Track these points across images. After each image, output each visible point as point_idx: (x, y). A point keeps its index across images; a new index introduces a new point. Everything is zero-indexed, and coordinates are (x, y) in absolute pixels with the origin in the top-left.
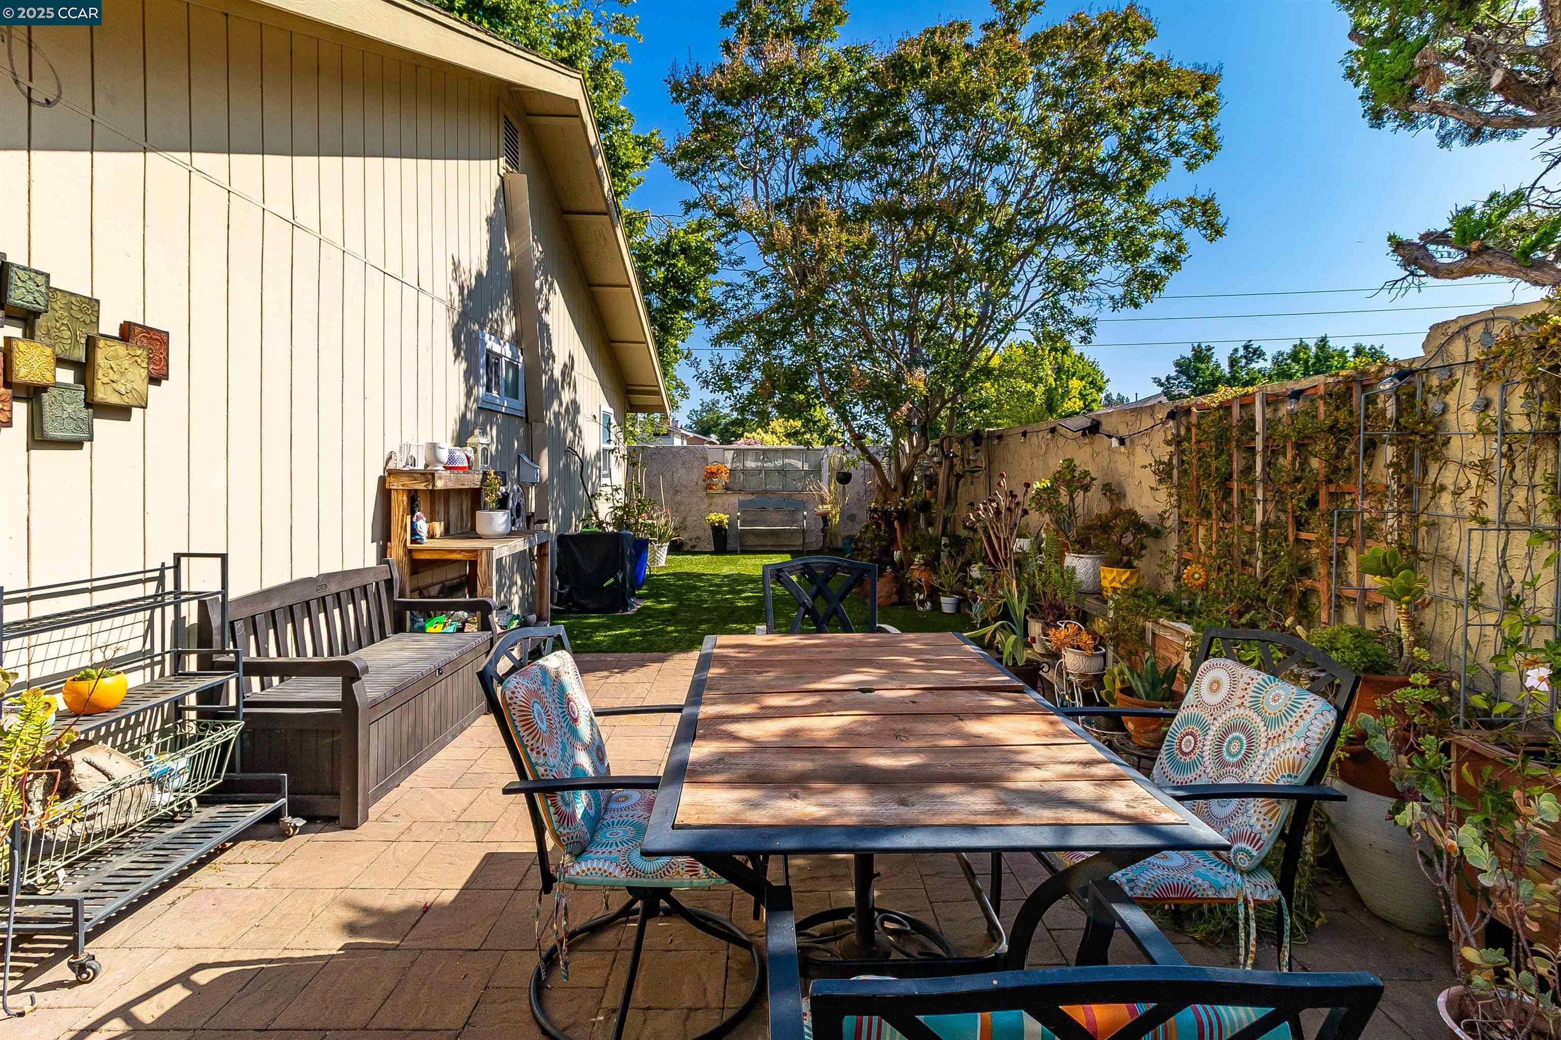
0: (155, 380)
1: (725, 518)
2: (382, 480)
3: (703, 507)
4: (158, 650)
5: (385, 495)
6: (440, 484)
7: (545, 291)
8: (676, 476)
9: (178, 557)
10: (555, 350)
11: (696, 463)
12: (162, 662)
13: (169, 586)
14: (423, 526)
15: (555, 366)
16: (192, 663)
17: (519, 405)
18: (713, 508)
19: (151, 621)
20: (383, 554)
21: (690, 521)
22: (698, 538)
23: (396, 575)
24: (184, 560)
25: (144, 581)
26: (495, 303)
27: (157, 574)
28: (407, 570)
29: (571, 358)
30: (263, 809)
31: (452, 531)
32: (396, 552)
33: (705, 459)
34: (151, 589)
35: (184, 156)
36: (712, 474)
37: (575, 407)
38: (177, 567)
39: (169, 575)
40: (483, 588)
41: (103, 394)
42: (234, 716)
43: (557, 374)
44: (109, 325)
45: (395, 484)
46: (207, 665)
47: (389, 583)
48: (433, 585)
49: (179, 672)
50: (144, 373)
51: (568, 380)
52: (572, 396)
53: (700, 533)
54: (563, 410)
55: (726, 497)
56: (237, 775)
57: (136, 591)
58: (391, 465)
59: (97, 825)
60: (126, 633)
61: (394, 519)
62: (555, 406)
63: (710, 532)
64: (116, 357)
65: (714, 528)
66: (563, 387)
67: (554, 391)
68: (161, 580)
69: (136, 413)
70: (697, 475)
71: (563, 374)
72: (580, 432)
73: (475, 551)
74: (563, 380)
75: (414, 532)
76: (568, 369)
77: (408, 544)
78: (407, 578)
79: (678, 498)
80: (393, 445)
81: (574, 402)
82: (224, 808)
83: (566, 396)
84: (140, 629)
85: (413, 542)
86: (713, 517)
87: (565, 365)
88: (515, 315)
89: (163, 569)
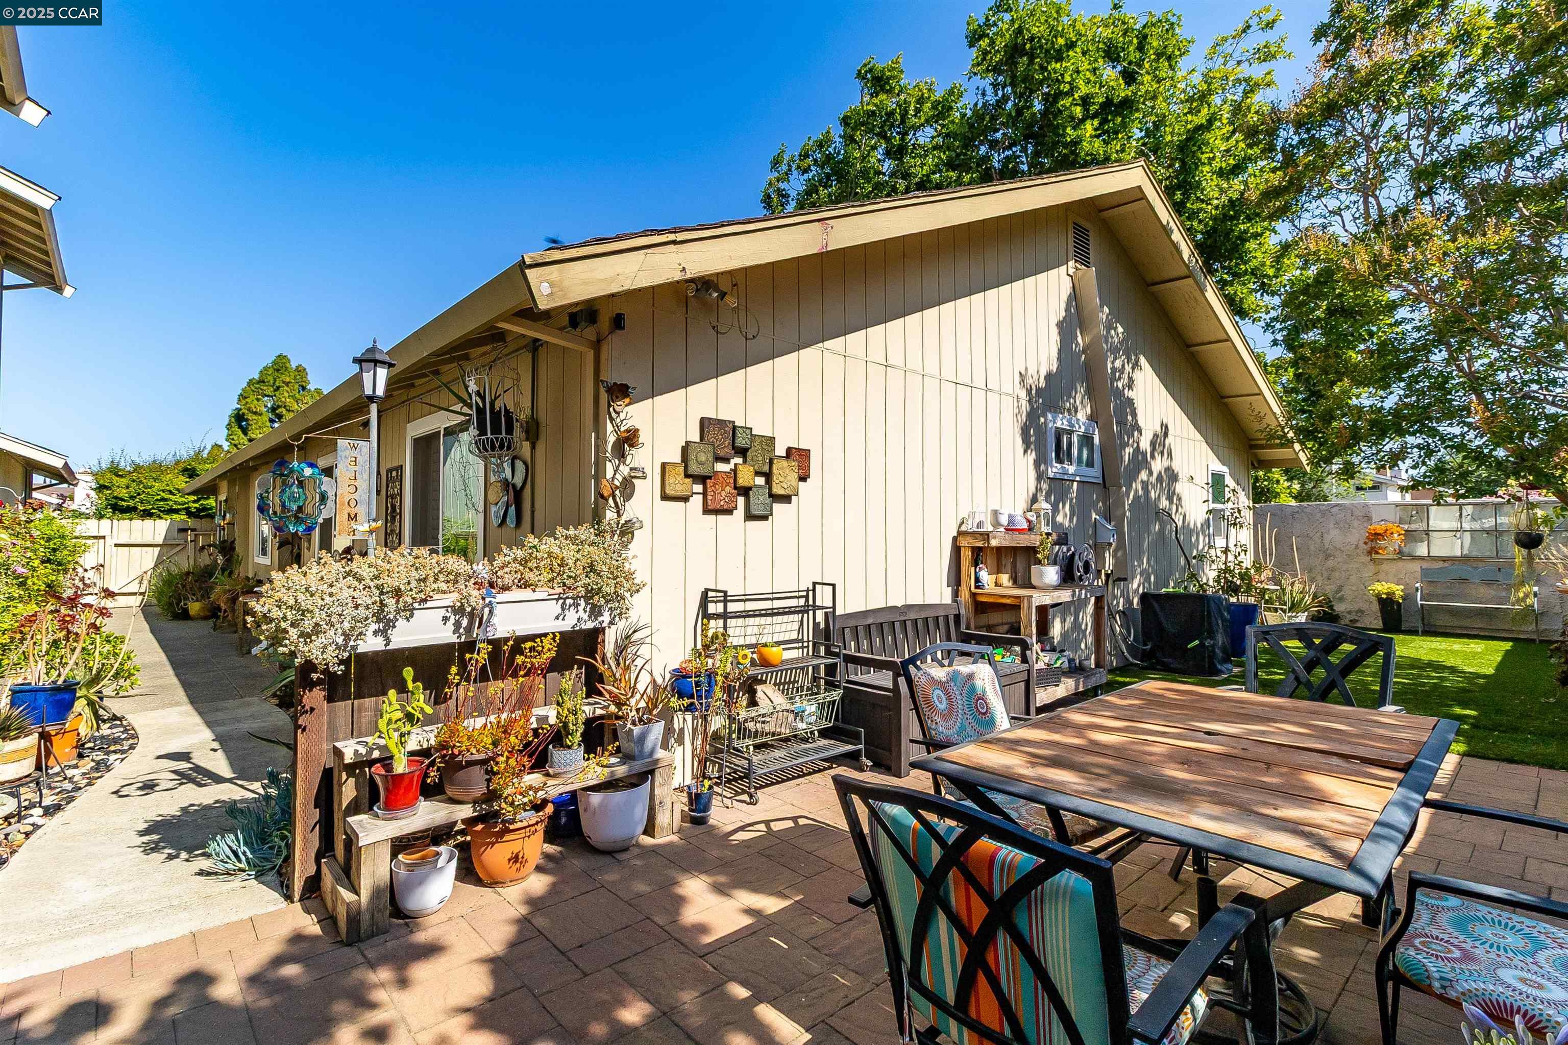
0: (803, 478)
1: (1398, 591)
2: (955, 539)
3: (1367, 574)
4: (805, 639)
5: (956, 550)
6: (994, 543)
7: (1128, 368)
8: (1327, 539)
9: (814, 584)
10: (1141, 422)
11: (1356, 523)
12: (808, 647)
13: (811, 603)
14: (984, 575)
15: (1142, 438)
16: (822, 650)
17: (1094, 473)
18: (1380, 577)
19: (802, 621)
20: (956, 594)
21: (1347, 592)
22: (1360, 611)
23: (963, 611)
24: (818, 587)
25: (799, 597)
26: (1069, 392)
27: (804, 593)
28: (971, 608)
29: (1165, 428)
30: (849, 748)
31: (1020, 581)
32: (964, 595)
33: (1368, 518)
34: (802, 602)
35: (820, 345)
36: (1377, 536)
37: (1172, 476)
38: (814, 590)
39: (811, 593)
40: (1025, 628)
41: (777, 490)
42: (838, 687)
43: (1145, 445)
44: (780, 451)
45: (963, 542)
46: (829, 653)
47: (957, 617)
48: (1002, 624)
49: (816, 655)
50: (796, 476)
51: (1160, 449)
52: (1166, 463)
53: (1365, 606)
54: (1153, 479)
55: (1400, 564)
56: (839, 724)
57: (793, 603)
58: (963, 528)
59: (767, 728)
60: (789, 626)
61: (963, 569)
62: (1143, 476)
63: (1376, 607)
64: (782, 468)
65: (1380, 600)
66: (1153, 457)
67: (1140, 461)
68: (807, 597)
69: (794, 498)
70: (1357, 536)
71: (1153, 444)
72: (1179, 499)
73: (1018, 597)
74: (1153, 449)
75: (977, 580)
76: (1160, 440)
77: (973, 589)
78: (972, 616)
79: (1330, 563)
80: (963, 514)
81: (1168, 469)
82: (832, 742)
83: (1158, 465)
84: (796, 626)
85: (977, 587)
86: (1382, 588)
87: (1156, 436)
88: (1089, 398)
89: (808, 591)
